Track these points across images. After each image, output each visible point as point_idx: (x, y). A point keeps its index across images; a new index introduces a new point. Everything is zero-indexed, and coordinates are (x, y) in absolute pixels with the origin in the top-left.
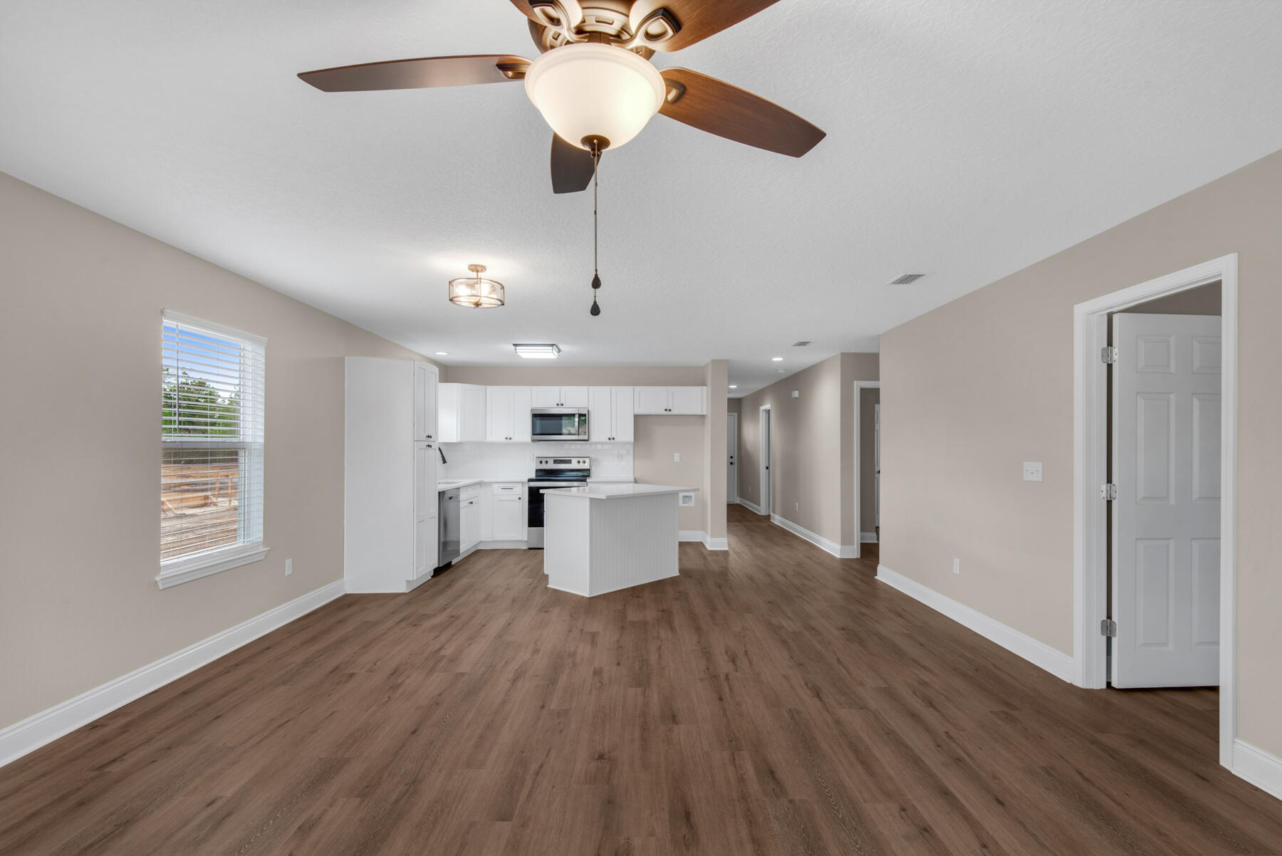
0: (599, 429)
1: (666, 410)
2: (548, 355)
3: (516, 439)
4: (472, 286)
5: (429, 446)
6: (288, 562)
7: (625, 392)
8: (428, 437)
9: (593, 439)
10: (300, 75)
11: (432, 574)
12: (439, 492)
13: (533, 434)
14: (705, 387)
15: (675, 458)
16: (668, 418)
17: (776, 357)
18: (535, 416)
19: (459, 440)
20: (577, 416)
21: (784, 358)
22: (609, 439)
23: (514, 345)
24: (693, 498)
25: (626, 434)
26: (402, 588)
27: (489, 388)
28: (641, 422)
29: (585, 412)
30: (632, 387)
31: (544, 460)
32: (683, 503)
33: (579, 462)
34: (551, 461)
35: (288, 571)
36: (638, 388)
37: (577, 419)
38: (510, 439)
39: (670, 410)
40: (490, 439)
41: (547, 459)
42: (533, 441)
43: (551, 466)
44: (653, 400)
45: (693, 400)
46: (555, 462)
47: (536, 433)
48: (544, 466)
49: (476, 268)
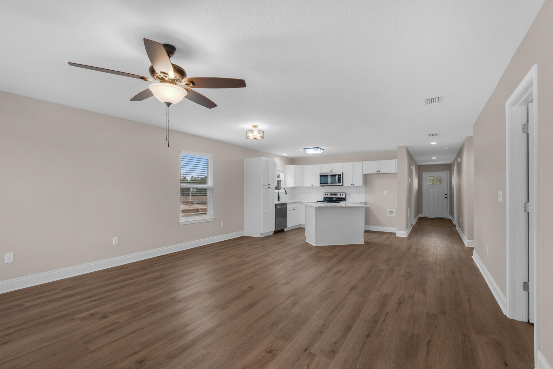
0: (347, 181)
1: (377, 171)
2: (319, 151)
3: (315, 185)
4: (252, 133)
5: (269, 187)
6: (222, 223)
7: (359, 164)
8: (269, 184)
9: (345, 185)
10: (130, 100)
11: (273, 233)
12: (275, 204)
13: (320, 183)
14: (396, 160)
15: (385, 193)
16: (379, 174)
17: (433, 142)
18: (321, 176)
19: (293, 186)
20: (337, 176)
21: (437, 143)
22: (352, 185)
23: (304, 149)
24: (394, 212)
25: (359, 182)
26: (259, 236)
27: (305, 166)
28: (366, 177)
29: (341, 173)
30: (362, 162)
31: (326, 194)
32: (389, 214)
33: (340, 195)
34: (329, 194)
35: (222, 225)
36: (364, 162)
37: (337, 177)
38: (313, 185)
39: (379, 171)
40: (306, 185)
41: (328, 194)
42: (321, 186)
43: (329, 196)
44: (371, 167)
45: (391, 166)
46: (331, 195)
47: (322, 182)
48: (327, 196)
49: (255, 127)
